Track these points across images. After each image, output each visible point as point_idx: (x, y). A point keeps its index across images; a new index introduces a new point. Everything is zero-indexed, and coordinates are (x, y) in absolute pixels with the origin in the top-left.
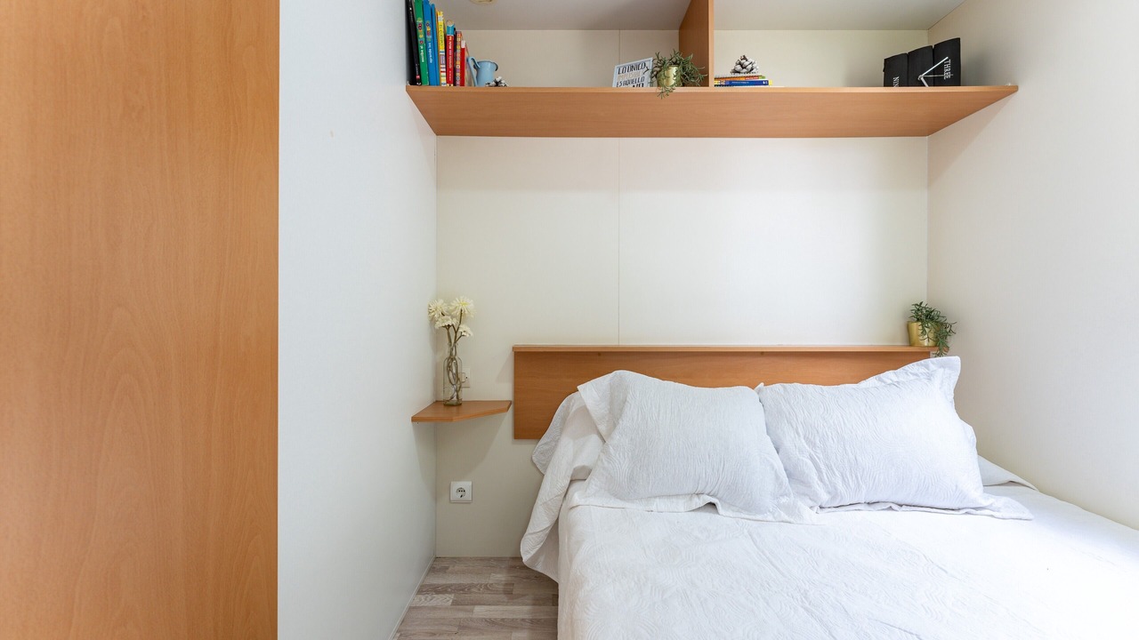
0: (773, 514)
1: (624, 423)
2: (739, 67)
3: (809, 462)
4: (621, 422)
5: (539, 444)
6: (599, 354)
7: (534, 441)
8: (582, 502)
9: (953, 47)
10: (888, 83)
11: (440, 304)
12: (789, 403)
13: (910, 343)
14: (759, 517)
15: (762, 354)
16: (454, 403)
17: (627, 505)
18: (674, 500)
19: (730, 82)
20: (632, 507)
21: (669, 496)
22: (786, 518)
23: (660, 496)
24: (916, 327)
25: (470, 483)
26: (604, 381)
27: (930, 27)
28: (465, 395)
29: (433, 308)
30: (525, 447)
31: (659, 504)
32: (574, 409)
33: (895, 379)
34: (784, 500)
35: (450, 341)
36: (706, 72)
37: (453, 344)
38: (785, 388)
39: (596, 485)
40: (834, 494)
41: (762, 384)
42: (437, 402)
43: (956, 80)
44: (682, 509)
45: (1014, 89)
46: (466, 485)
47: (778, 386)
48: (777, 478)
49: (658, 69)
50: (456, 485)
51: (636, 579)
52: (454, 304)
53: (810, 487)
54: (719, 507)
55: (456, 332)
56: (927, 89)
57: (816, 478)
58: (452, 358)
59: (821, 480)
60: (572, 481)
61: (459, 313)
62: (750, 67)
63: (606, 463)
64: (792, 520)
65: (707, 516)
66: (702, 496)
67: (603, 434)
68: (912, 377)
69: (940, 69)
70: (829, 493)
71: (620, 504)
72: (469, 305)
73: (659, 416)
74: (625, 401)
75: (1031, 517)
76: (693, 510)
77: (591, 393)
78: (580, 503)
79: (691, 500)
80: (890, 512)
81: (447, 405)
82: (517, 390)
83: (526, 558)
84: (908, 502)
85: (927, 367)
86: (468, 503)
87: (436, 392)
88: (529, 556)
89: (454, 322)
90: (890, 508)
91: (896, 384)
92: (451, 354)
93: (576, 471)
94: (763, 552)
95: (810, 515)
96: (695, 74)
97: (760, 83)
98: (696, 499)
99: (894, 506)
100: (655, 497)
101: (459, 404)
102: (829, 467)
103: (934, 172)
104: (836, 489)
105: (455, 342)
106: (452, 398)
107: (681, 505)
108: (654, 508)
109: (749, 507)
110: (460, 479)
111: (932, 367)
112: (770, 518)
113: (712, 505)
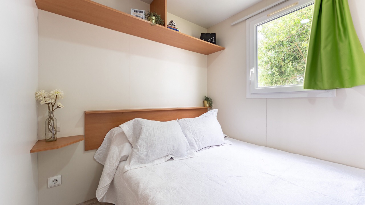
0: (187, 156)
1: (142, 136)
2: (171, 24)
3: (193, 139)
4: (141, 136)
5: (98, 151)
6: (123, 113)
7: (95, 150)
8: (129, 168)
9: (214, 35)
10: (201, 38)
11: (43, 93)
12: (187, 124)
13: (204, 106)
14: (184, 158)
15: (173, 110)
16: (52, 140)
17: (146, 165)
18: (161, 159)
19: (170, 27)
20: (149, 165)
21: (159, 158)
22: (191, 156)
23: (156, 159)
24: (206, 102)
25: (60, 176)
26: (131, 123)
27: (208, 28)
28: (58, 135)
29: (39, 94)
30: (90, 154)
31: (157, 162)
32: (115, 135)
33: (206, 115)
34: (188, 152)
35: (50, 110)
36: (164, 21)
37: (51, 112)
38: (184, 120)
39: (133, 161)
40: (199, 147)
41: (178, 119)
42: (39, 141)
43: (215, 43)
44: (163, 162)
45: (224, 49)
46: (58, 177)
47: (182, 119)
48: (187, 145)
49: (149, 16)
50: (51, 179)
51: (166, 188)
52: (52, 92)
53: (194, 146)
54: (174, 159)
55: (53, 106)
56: (209, 43)
57: (195, 143)
58: (51, 118)
59: (196, 144)
60: (120, 162)
61: (55, 97)
62: (174, 24)
63: (137, 152)
64: (192, 157)
65: (171, 161)
66: (169, 156)
67: (131, 142)
68: (209, 114)
69: (212, 40)
70: (198, 147)
71: (144, 165)
72: (61, 93)
73: (154, 132)
74: (141, 129)
75: (232, 143)
76: (167, 161)
77: (126, 127)
78: (129, 169)
79: (165, 158)
80: (209, 149)
81: (47, 141)
82: (86, 130)
83: (99, 199)
84: (212, 146)
85: (212, 112)
86: (59, 185)
87: (38, 136)
88: (101, 197)
89: (52, 101)
90: (209, 148)
91: (207, 116)
92: (50, 116)
93: (122, 158)
94: (191, 168)
95: (196, 153)
96: (161, 21)
97: (177, 30)
98: (167, 157)
99: (210, 147)
100: (155, 160)
101: (55, 140)
102: (198, 140)
103: (208, 64)
104: (200, 145)
105: (52, 111)
106: (51, 138)
107: (163, 160)
108: (155, 164)
109: (181, 156)
110: (54, 176)
111: (213, 112)
112: (187, 158)
113: (172, 158)
